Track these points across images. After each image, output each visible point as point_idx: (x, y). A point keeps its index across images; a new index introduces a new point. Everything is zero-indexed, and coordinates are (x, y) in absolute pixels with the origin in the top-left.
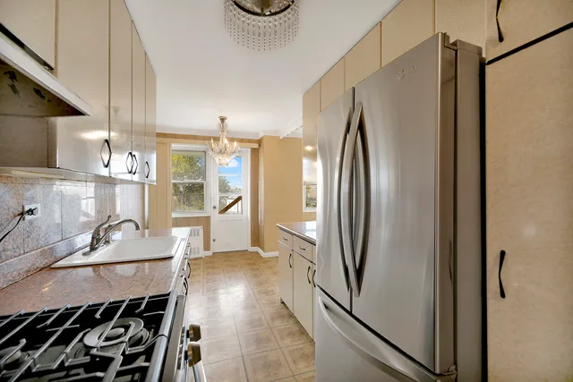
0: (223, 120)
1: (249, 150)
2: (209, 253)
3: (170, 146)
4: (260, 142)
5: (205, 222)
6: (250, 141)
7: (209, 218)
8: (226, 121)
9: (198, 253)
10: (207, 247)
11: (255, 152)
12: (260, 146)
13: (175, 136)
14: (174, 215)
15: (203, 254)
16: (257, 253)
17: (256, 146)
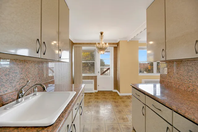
0: (102, 34)
1: (113, 48)
2: (97, 91)
3: (82, 48)
4: (118, 44)
5: (95, 78)
6: (113, 44)
7: (96, 76)
8: (103, 34)
9: (92, 91)
10: (96, 88)
11: (116, 49)
12: (118, 45)
13: (83, 44)
14: (83, 75)
15: (94, 91)
16: (117, 93)
17: (116, 46)
